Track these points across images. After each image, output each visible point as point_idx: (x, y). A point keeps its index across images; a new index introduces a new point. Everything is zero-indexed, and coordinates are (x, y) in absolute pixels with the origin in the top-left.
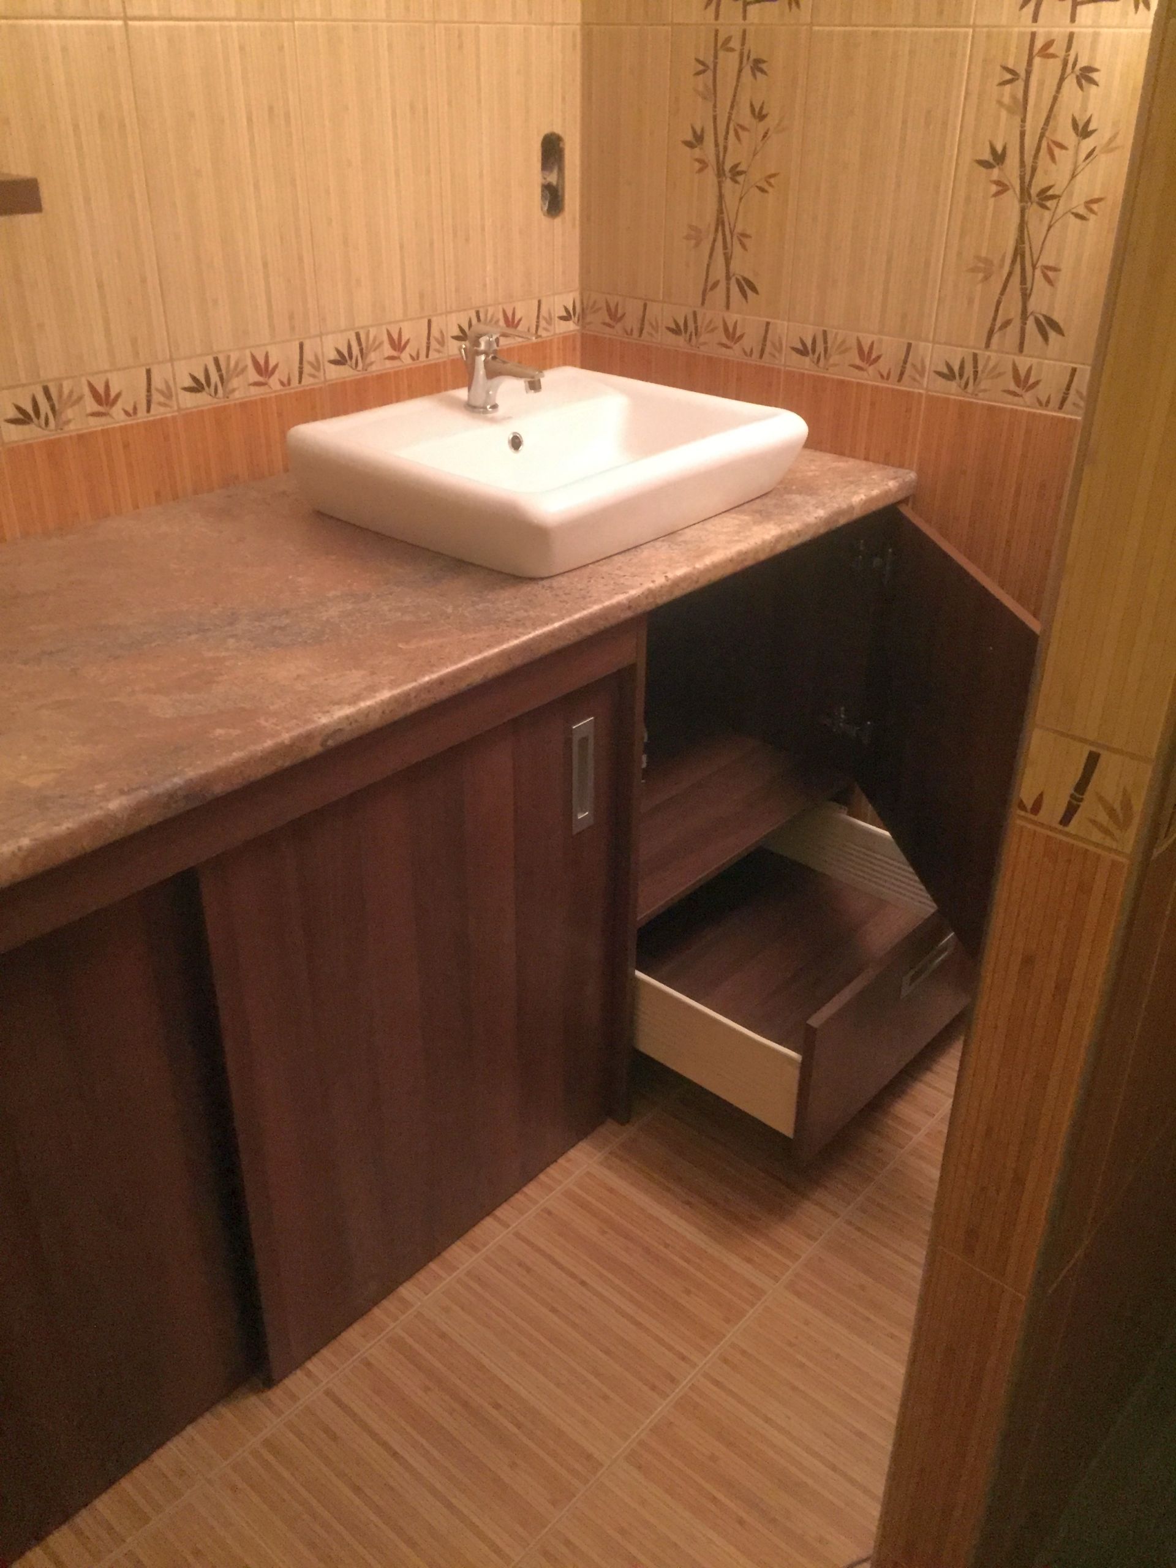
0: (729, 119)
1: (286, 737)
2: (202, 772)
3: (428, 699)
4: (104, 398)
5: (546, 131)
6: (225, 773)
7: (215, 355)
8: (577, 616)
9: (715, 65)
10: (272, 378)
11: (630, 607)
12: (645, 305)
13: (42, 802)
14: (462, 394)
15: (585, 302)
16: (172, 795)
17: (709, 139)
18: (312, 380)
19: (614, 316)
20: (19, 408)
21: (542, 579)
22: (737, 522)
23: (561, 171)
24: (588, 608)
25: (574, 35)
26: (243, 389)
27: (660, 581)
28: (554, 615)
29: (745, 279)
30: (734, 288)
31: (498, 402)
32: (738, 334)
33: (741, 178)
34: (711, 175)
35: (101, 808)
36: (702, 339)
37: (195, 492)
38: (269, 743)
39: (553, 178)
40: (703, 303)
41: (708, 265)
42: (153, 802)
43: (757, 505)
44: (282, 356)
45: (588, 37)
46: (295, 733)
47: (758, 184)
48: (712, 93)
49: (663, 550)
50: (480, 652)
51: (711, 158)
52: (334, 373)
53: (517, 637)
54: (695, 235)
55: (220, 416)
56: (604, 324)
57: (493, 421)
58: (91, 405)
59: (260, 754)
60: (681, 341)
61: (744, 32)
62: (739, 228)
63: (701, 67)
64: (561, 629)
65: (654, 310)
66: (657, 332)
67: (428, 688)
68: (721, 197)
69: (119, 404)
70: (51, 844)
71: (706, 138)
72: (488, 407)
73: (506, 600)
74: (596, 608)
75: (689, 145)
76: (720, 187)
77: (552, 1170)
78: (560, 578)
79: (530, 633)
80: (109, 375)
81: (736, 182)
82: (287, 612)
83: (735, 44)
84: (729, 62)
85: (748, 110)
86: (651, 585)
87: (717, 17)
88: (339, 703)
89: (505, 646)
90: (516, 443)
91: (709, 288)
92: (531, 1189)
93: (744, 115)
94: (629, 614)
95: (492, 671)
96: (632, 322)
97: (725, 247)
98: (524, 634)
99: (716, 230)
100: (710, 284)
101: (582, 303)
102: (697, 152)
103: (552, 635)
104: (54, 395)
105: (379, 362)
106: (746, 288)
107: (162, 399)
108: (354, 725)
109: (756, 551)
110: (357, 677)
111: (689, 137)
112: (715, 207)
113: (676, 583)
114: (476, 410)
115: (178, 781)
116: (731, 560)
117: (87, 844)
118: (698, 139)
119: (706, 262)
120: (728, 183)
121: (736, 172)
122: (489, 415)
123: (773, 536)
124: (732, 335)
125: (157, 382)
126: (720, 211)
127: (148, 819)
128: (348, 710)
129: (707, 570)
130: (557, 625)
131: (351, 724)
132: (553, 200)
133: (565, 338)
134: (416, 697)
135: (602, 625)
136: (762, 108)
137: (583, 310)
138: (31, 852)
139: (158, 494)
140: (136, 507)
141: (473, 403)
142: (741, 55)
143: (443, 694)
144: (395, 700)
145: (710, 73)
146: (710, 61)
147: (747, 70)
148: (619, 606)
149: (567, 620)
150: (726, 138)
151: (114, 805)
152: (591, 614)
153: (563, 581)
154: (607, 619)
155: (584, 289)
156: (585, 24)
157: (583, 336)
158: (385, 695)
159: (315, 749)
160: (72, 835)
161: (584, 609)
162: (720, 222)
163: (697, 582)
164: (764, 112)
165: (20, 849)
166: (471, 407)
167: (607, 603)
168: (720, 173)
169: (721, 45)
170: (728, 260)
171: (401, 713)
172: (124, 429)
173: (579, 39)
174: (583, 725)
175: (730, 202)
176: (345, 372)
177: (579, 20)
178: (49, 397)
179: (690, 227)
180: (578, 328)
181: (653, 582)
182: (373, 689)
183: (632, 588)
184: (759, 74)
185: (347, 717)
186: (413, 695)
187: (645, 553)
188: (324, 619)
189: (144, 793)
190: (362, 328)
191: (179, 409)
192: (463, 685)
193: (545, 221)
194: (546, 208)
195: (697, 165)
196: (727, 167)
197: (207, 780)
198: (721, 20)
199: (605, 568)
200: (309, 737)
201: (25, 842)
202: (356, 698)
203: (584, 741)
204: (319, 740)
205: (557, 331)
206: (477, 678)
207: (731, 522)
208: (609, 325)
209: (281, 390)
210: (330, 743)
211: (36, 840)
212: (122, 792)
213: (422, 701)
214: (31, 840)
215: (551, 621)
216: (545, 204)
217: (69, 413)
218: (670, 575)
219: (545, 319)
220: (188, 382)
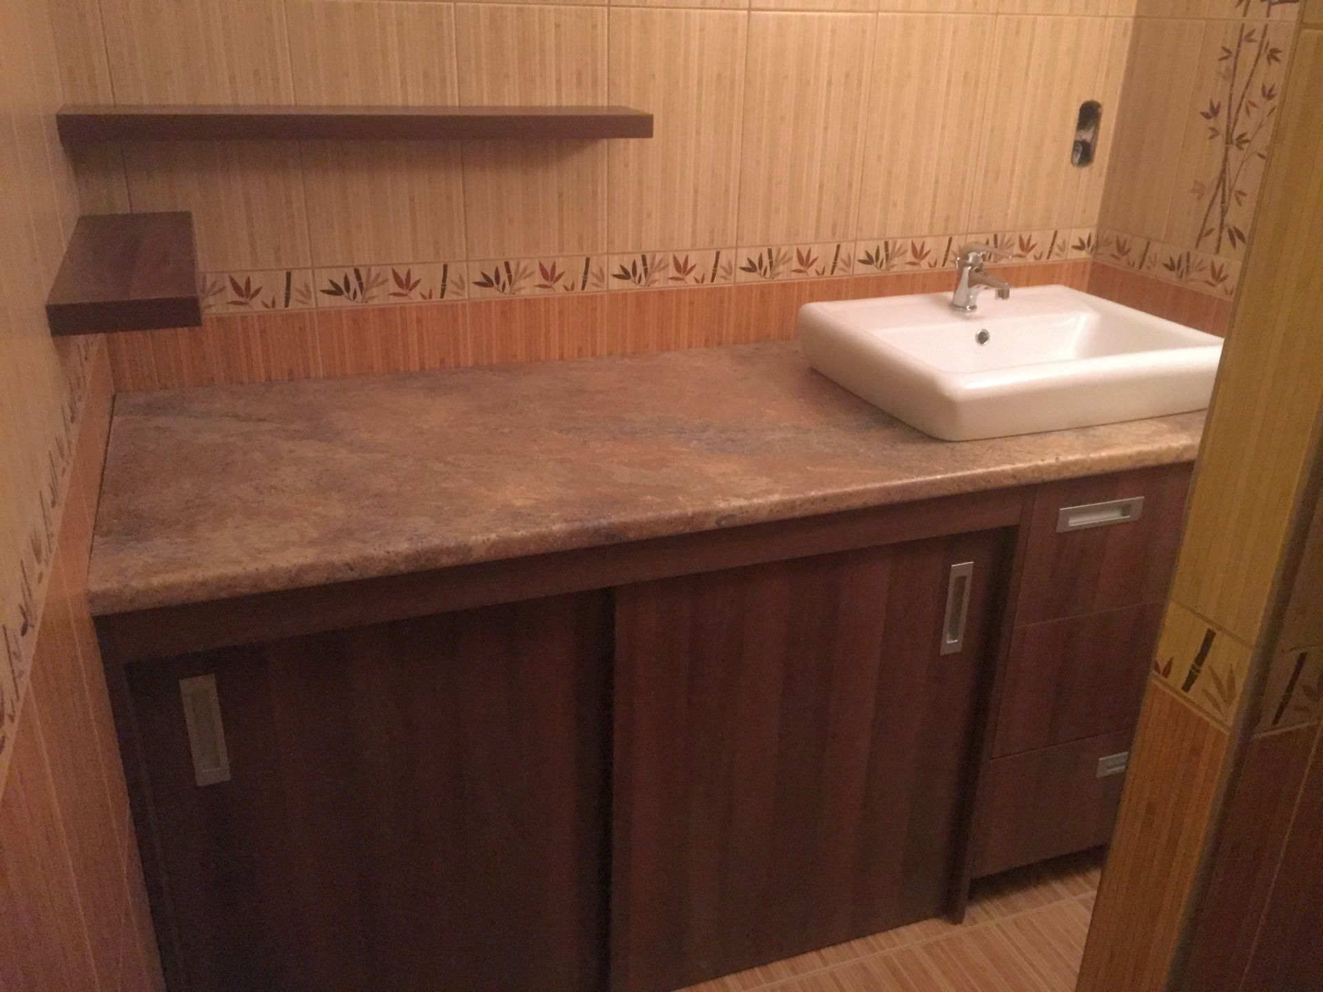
0: (1243, 97)
1: (690, 511)
2: (623, 520)
3: (811, 510)
4: (683, 269)
5: (1087, 98)
6: (641, 525)
7: (770, 247)
8: (960, 474)
9: (1237, 55)
10: (810, 268)
11: (1014, 477)
12: (1148, 244)
13: (516, 515)
14: (950, 295)
15: (1100, 236)
16: (597, 531)
17: (1223, 114)
18: (842, 273)
19: (1122, 249)
20: (623, 268)
21: (950, 442)
22: (1154, 428)
23: (1096, 133)
24: (973, 469)
25: (1126, 25)
26: (786, 273)
27: (1050, 460)
28: (941, 469)
29: (1235, 228)
30: (1225, 235)
31: (977, 304)
32: (1223, 275)
33: (1245, 146)
34: (1220, 140)
35: (547, 527)
36: (1191, 276)
37: (735, 343)
38: (676, 512)
39: (1087, 136)
40: (1197, 245)
41: (1207, 215)
42: (583, 532)
43: (1179, 418)
44: (822, 253)
45: (1138, 28)
46: (697, 509)
47: (1259, 152)
48: (1232, 75)
49: (1070, 437)
50: (865, 483)
51: (1223, 128)
52: (861, 270)
53: (900, 479)
54: (1199, 190)
55: (765, 292)
56: (1113, 256)
57: (968, 319)
58: (672, 271)
59: (667, 518)
60: (1172, 277)
61: (1266, 27)
62: (1237, 188)
63: (1225, 54)
64: (942, 481)
65: (1156, 248)
66: (1154, 266)
67: (813, 501)
68: (1226, 160)
69: (693, 274)
70: (508, 542)
71: (1220, 114)
72: (968, 307)
73: (913, 452)
74: (980, 471)
75: (1207, 116)
76: (1227, 150)
78: (965, 444)
79: (913, 478)
80: (689, 253)
81: (1240, 148)
82: (744, 431)
83: (1257, 36)
84: (1249, 51)
85: (1259, 92)
86: (1040, 463)
87: (1245, 15)
88: (738, 496)
89: (887, 484)
90: (982, 338)
91: (1204, 235)
93: (1256, 94)
94: (1012, 482)
95: (872, 501)
96: (1135, 255)
97: (1223, 202)
98: (907, 478)
99: (1218, 187)
100: (1205, 231)
101: (1097, 237)
102: (1212, 123)
103: (933, 483)
104: (649, 261)
105: (900, 265)
106: (1236, 238)
107: (724, 274)
108: (745, 515)
109: (1158, 454)
110: (763, 482)
111: (1207, 109)
112: (1220, 167)
113: (1066, 465)
114: (958, 309)
115: (604, 522)
116: (1130, 457)
117: (532, 549)
118: (1215, 111)
119: (1205, 212)
120: (1233, 150)
121: (1242, 140)
122: (968, 314)
123: (1181, 445)
124: (1218, 276)
125: (723, 261)
126: (1223, 171)
127: (576, 543)
128: (742, 502)
129: (1102, 460)
130: (939, 477)
131: (742, 513)
132: (1084, 153)
133: (1076, 264)
134: (800, 505)
135: (983, 485)
136: (1271, 91)
137: (1097, 242)
138: (494, 544)
139: (707, 340)
140: (690, 347)
141: (956, 303)
142: (1261, 45)
143: (823, 509)
144: (783, 503)
145: (1232, 60)
146: (1234, 52)
147: (1264, 58)
148: (1003, 474)
149: (949, 475)
150: (1238, 112)
151: (556, 528)
152: (974, 475)
153: (967, 446)
154: (989, 481)
155: (1101, 225)
156: (1137, 17)
157: (1094, 264)
158: (776, 498)
159: (711, 524)
160: (523, 541)
161: (969, 470)
162: (1222, 179)
163: (1089, 469)
164: (1273, 93)
165: (488, 539)
166: (954, 307)
167: (992, 469)
168: (1228, 141)
169: (1245, 37)
170: (1224, 213)
171: (788, 515)
172: (692, 292)
173: (1130, 27)
174: (962, 567)
175: (1233, 164)
176: (871, 270)
177: (1133, 13)
178: (645, 263)
179: (1196, 182)
180: (1090, 257)
181: (1043, 460)
182: (769, 492)
183: (1020, 461)
184: (1273, 61)
185: (741, 508)
186: (798, 503)
187: (1052, 437)
188: (767, 440)
189: (577, 525)
190: (890, 238)
191: (735, 282)
192: (843, 506)
193: (1073, 170)
194: (1077, 160)
195: (1210, 133)
196: (1235, 136)
197: (626, 527)
198: (1249, 16)
199: (1009, 443)
200: (707, 515)
201: (493, 536)
202: (755, 495)
203: (962, 580)
204: (715, 519)
205: (1069, 257)
206: (857, 503)
207: (1148, 427)
208: (1117, 258)
209: (815, 278)
210: (723, 523)
211: (500, 536)
212: (566, 521)
213: (806, 509)
214: (497, 536)
215: (936, 472)
216: (1076, 155)
217: (657, 276)
218: (1062, 459)
219: (1059, 246)
220: (745, 264)
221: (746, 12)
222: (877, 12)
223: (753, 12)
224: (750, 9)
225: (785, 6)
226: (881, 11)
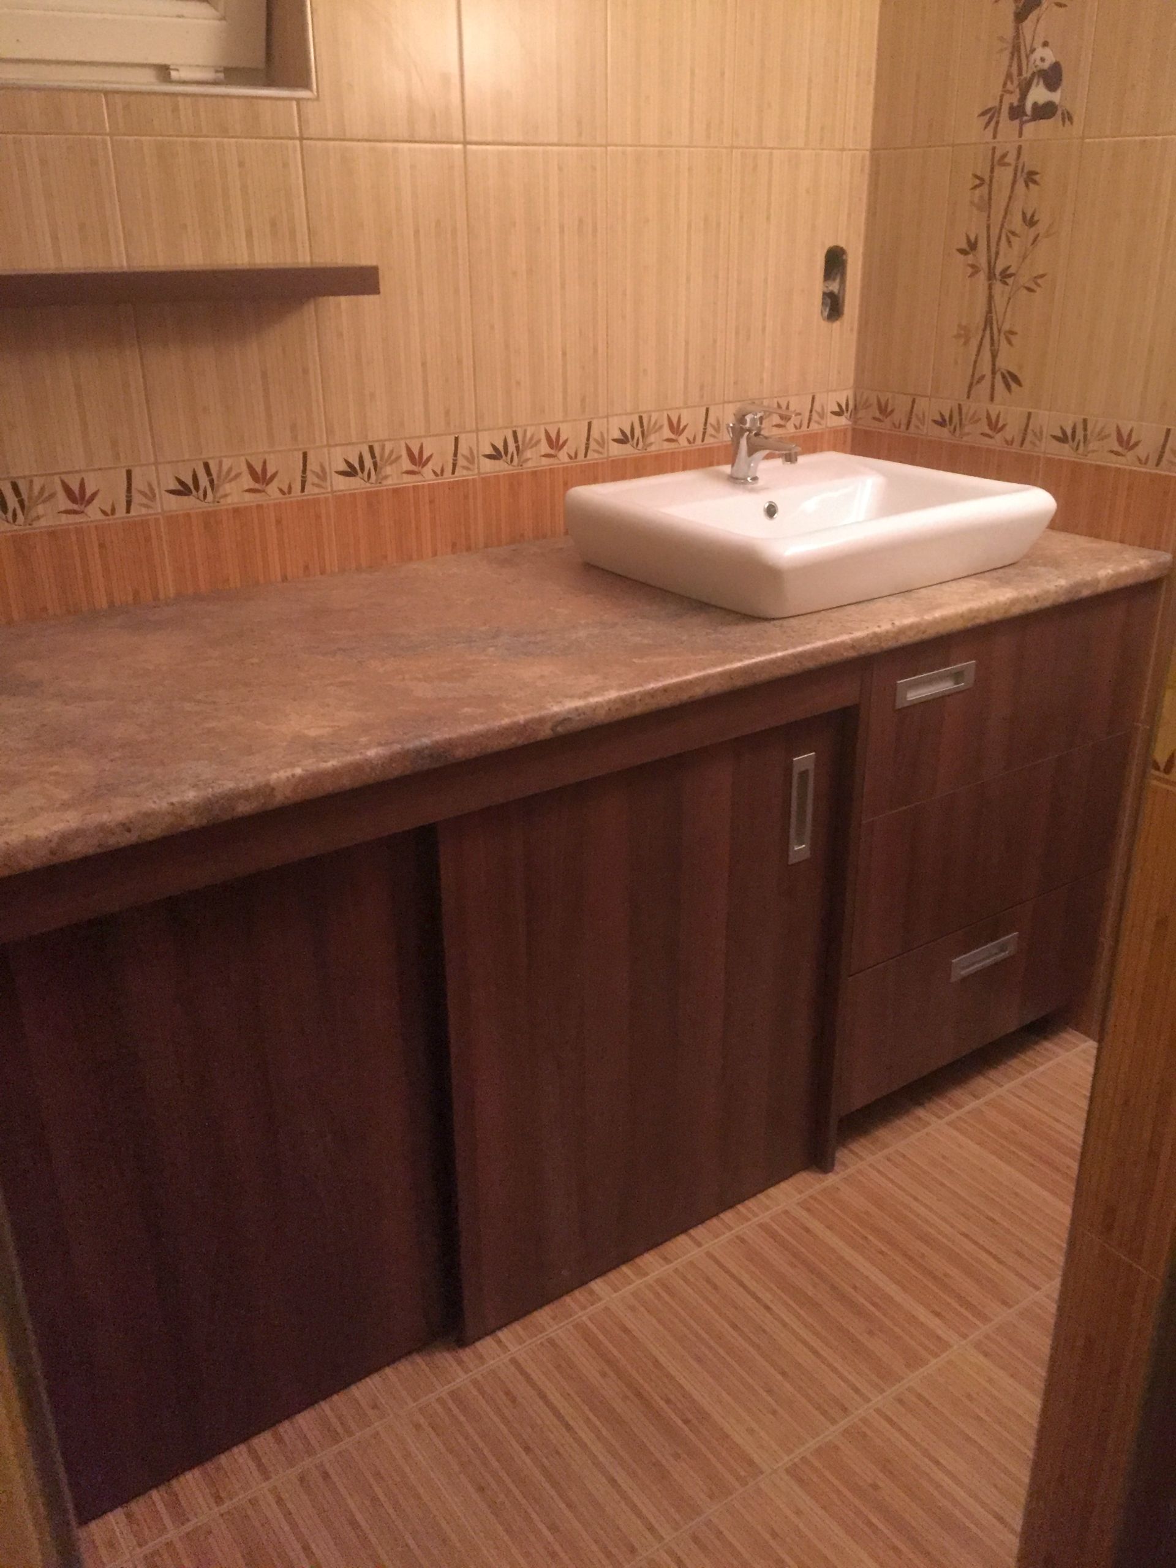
0: (1002, 226)
1: (521, 718)
2: (447, 736)
3: (653, 705)
4: (418, 460)
5: (830, 243)
6: (468, 741)
7: (514, 429)
8: (800, 649)
9: (991, 181)
10: (561, 452)
11: (853, 647)
12: (914, 402)
13: (316, 746)
14: (727, 469)
15: (858, 398)
16: (419, 752)
17: (982, 245)
18: (596, 456)
19: (884, 410)
20: (347, 462)
21: (774, 619)
22: (975, 585)
23: (843, 282)
24: (813, 643)
25: (863, 157)
26: (535, 458)
27: (886, 626)
28: (779, 646)
29: (1009, 372)
30: (999, 382)
31: (758, 475)
32: (1000, 425)
33: (1010, 281)
34: (982, 276)
35: (361, 753)
36: (966, 430)
37: (486, 546)
38: (506, 721)
39: (834, 287)
40: (968, 397)
41: (975, 362)
42: (405, 754)
43: (995, 574)
44: (572, 433)
45: (875, 161)
46: (529, 716)
47: (1026, 285)
48: (987, 204)
49: (896, 603)
50: (704, 669)
51: (983, 263)
52: (616, 450)
53: (741, 660)
54: (964, 335)
55: (514, 481)
56: (874, 418)
57: (752, 490)
58: (406, 464)
59: (497, 729)
60: (944, 433)
61: (1020, 147)
62: (1006, 327)
63: (977, 182)
64: (783, 659)
65: (922, 404)
66: (923, 424)
67: (652, 694)
68: (990, 298)
69: (430, 465)
70: (318, 777)
71: (979, 245)
72: (749, 479)
73: (740, 632)
74: (819, 644)
75: (962, 252)
76: (990, 287)
77: (751, 1203)
78: (791, 619)
79: (753, 658)
80: (424, 440)
81: (1006, 283)
82: (543, 632)
83: (1011, 159)
84: (1004, 175)
85: (1020, 217)
86: (877, 630)
87: (995, 137)
88: (572, 697)
89: (728, 667)
90: (771, 511)
91: (975, 382)
92: (728, 1216)
93: (1017, 223)
94: (853, 654)
95: (714, 688)
96: (900, 416)
97: (992, 344)
98: (747, 658)
99: (984, 330)
100: (977, 377)
101: (855, 400)
102: (970, 258)
103: (773, 662)
104: (377, 455)
105: (658, 443)
106: (1009, 380)
107: (465, 463)
108: (582, 716)
109: (988, 610)
110: (592, 679)
111: (964, 245)
112: (985, 309)
113: (902, 631)
114: (737, 481)
115: (426, 741)
116: (962, 616)
117: (346, 782)
118: (973, 246)
119: (973, 358)
120: (998, 286)
121: (1005, 275)
122: (750, 486)
123: (1008, 598)
124: (995, 426)
125: (463, 449)
126: (989, 311)
127: (396, 772)
128: (579, 703)
129: (935, 622)
130: (780, 654)
131: (579, 715)
132: (834, 306)
133: (835, 431)
134: (640, 700)
135: (824, 660)
136: (1033, 216)
137: (855, 406)
138: (302, 779)
139: (454, 545)
140: (435, 554)
141: (735, 475)
142: (1016, 170)
143: (666, 702)
144: (623, 700)
145: (985, 189)
146: (987, 178)
147: (1020, 184)
148: (842, 645)
149: (791, 651)
150: (998, 244)
151: (371, 753)
152: (814, 648)
153: (794, 622)
154: (830, 655)
155: (858, 385)
156: (873, 149)
157: (854, 429)
158: (613, 694)
159: (546, 732)
160: (335, 773)
161: (808, 643)
162: (988, 322)
163: (924, 632)
164: (1036, 218)
165: (293, 776)
166: (735, 480)
167: (831, 641)
168: (991, 276)
169: (998, 161)
170: (994, 356)
171: (626, 713)
172: (431, 487)
173: (867, 163)
174: (804, 760)
175: (999, 301)
176: (627, 450)
177: (868, 145)
178: (373, 456)
179: (959, 326)
180: (850, 423)
181: (879, 627)
182: (602, 689)
183: (858, 630)
184: (1031, 185)
185: (577, 709)
186: (638, 698)
187: (879, 604)
188: (573, 638)
189: (397, 747)
190: (645, 412)
191: (479, 473)
192: (684, 697)
193: (824, 324)
194: (826, 314)
195: (970, 270)
196: (999, 269)
197: (451, 744)
198: (999, 138)
199: (835, 614)
200: (541, 721)
201: (298, 771)
202: (587, 694)
203: (804, 775)
204: (550, 724)
205: (829, 425)
206: (699, 692)
207: (969, 585)
208: (879, 420)
209: (568, 463)
210: (560, 729)
211: (307, 771)
212: (380, 744)
213: (646, 704)
214: (303, 770)
215: (776, 650)
216: (825, 310)
217: (388, 470)
218: (897, 623)
219: (818, 413)
220: (489, 451)
221: (460, 146)
222: (606, 146)
223: (469, 147)
224: (466, 143)
225: (506, 139)
226: (609, 145)
